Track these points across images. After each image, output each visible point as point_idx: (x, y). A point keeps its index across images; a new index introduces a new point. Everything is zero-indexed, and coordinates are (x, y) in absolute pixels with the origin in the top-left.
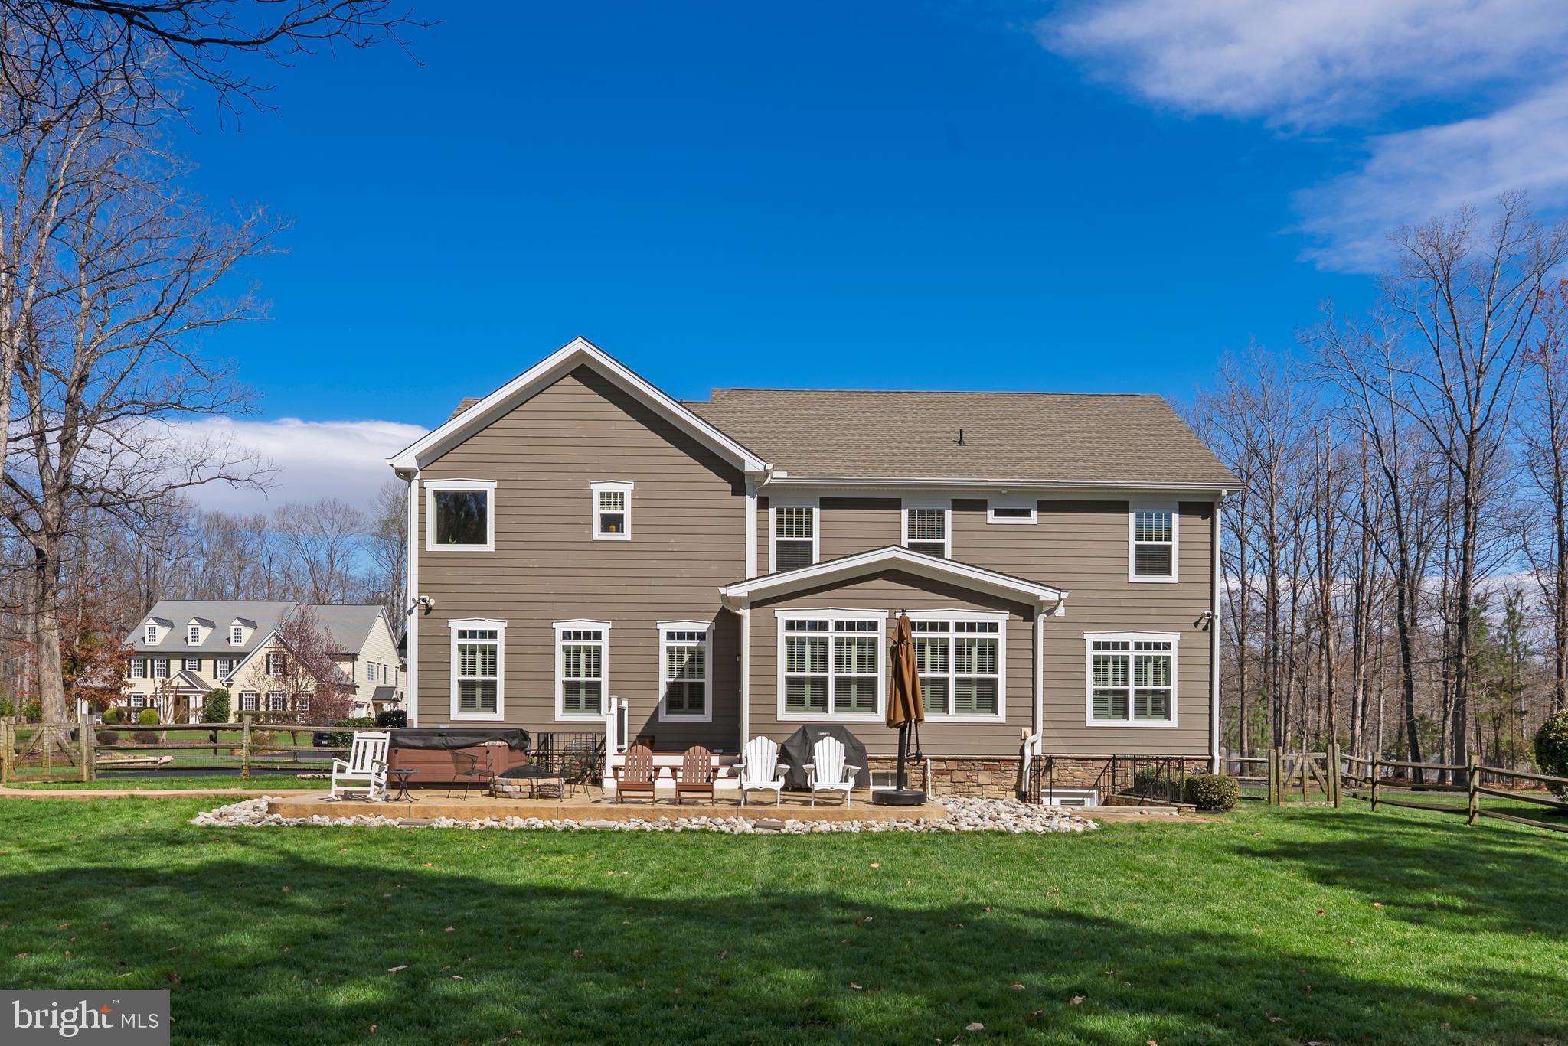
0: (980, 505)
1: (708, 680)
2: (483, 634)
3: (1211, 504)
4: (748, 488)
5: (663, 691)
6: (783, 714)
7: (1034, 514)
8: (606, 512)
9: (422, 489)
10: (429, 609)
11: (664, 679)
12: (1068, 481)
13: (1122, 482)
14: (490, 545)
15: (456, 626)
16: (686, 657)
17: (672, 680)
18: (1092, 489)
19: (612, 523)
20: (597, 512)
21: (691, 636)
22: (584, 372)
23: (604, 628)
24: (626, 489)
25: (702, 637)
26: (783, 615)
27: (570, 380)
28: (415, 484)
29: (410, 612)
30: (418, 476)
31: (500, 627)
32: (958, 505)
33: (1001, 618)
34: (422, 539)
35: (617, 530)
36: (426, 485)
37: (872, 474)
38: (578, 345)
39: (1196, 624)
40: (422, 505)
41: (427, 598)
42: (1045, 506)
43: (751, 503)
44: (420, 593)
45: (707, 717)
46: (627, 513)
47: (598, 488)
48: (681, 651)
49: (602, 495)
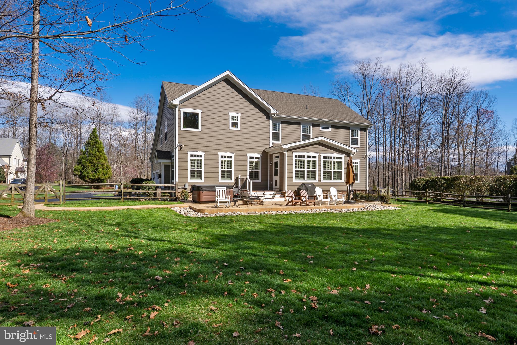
0: (318, 126)
1: (260, 170)
2: (198, 156)
3: (366, 129)
4: (270, 118)
5: (248, 173)
6: (295, 180)
7: (330, 128)
8: (233, 121)
9: (179, 111)
10: (181, 148)
11: (249, 170)
12: (339, 121)
13: (350, 122)
14: (200, 129)
15: (190, 153)
16: (254, 164)
17: (251, 170)
18: (344, 123)
19: (235, 125)
20: (231, 121)
21: (256, 158)
22: (227, 80)
23: (233, 155)
24: (239, 115)
25: (258, 158)
26: (295, 153)
27: (223, 82)
28: (177, 109)
29: (176, 148)
30: (178, 107)
31: (203, 154)
32: (314, 125)
33: (343, 156)
34: (179, 126)
35: (235, 127)
36: (181, 110)
37: (292, 115)
38: (227, 73)
39: (363, 158)
40: (179, 116)
41: (181, 144)
42: (333, 127)
43: (271, 122)
44: (179, 143)
45: (260, 181)
46: (239, 122)
47: (231, 114)
48: (253, 162)
49: (232, 117)
